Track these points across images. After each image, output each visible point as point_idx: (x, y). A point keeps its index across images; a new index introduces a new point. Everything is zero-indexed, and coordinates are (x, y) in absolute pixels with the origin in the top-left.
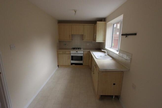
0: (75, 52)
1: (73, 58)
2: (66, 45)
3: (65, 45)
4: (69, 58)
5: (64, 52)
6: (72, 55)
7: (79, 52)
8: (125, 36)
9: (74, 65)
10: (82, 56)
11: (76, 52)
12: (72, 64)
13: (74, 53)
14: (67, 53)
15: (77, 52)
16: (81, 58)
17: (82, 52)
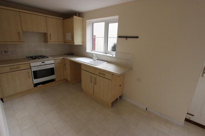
0: (40, 63)
1: (36, 74)
2: (8, 54)
3: (6, 52)
4: (29, 77)
5: (15, 67)
6: (34, 69)
7: (46, 62)
8: (125, 39)
9: (41, 85)
10: (54, 68)
11: (42, 63)
12: (36, 85)
13: (37, 65)
14: (22, 67)
15: (44, 62)
16: (51, 71)
17: (53, 62)
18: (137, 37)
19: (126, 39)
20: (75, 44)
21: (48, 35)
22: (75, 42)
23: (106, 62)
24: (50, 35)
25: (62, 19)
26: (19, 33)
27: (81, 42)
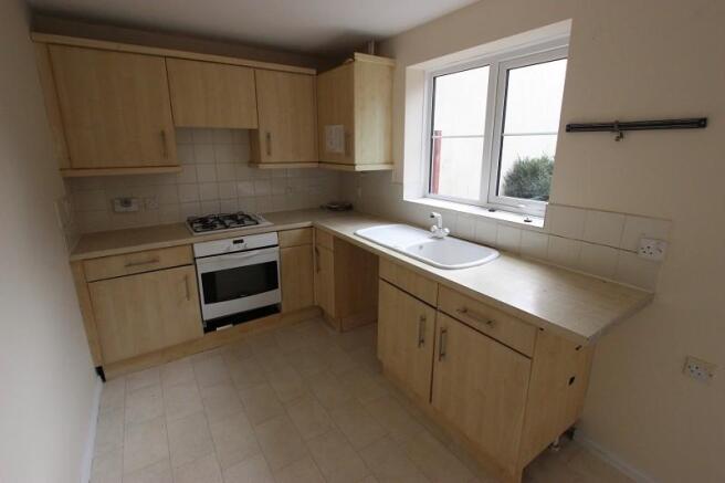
0: (227, 245)
1: (214, 286)
3: (126, 203)
4: (188, 296)
5: (144, 256)
6: (206, 267)
7: (250, 242)
9: (230, 326)
10: (274, 263)
11: (235, 242)
12: (211, 326)
13: (215, 252)
14: (167, 259)
15: (242, 241)
16: (266, 276)
17: (272, 239)
18: (701, 123)
19: (615, 135)
20: (358, 168)
21: (262, 137)
22: (358, 159)
23: (495, 254)
24: (268, 137)
25: (314, 72)
26: (163, 134)
27: (383, 160)
